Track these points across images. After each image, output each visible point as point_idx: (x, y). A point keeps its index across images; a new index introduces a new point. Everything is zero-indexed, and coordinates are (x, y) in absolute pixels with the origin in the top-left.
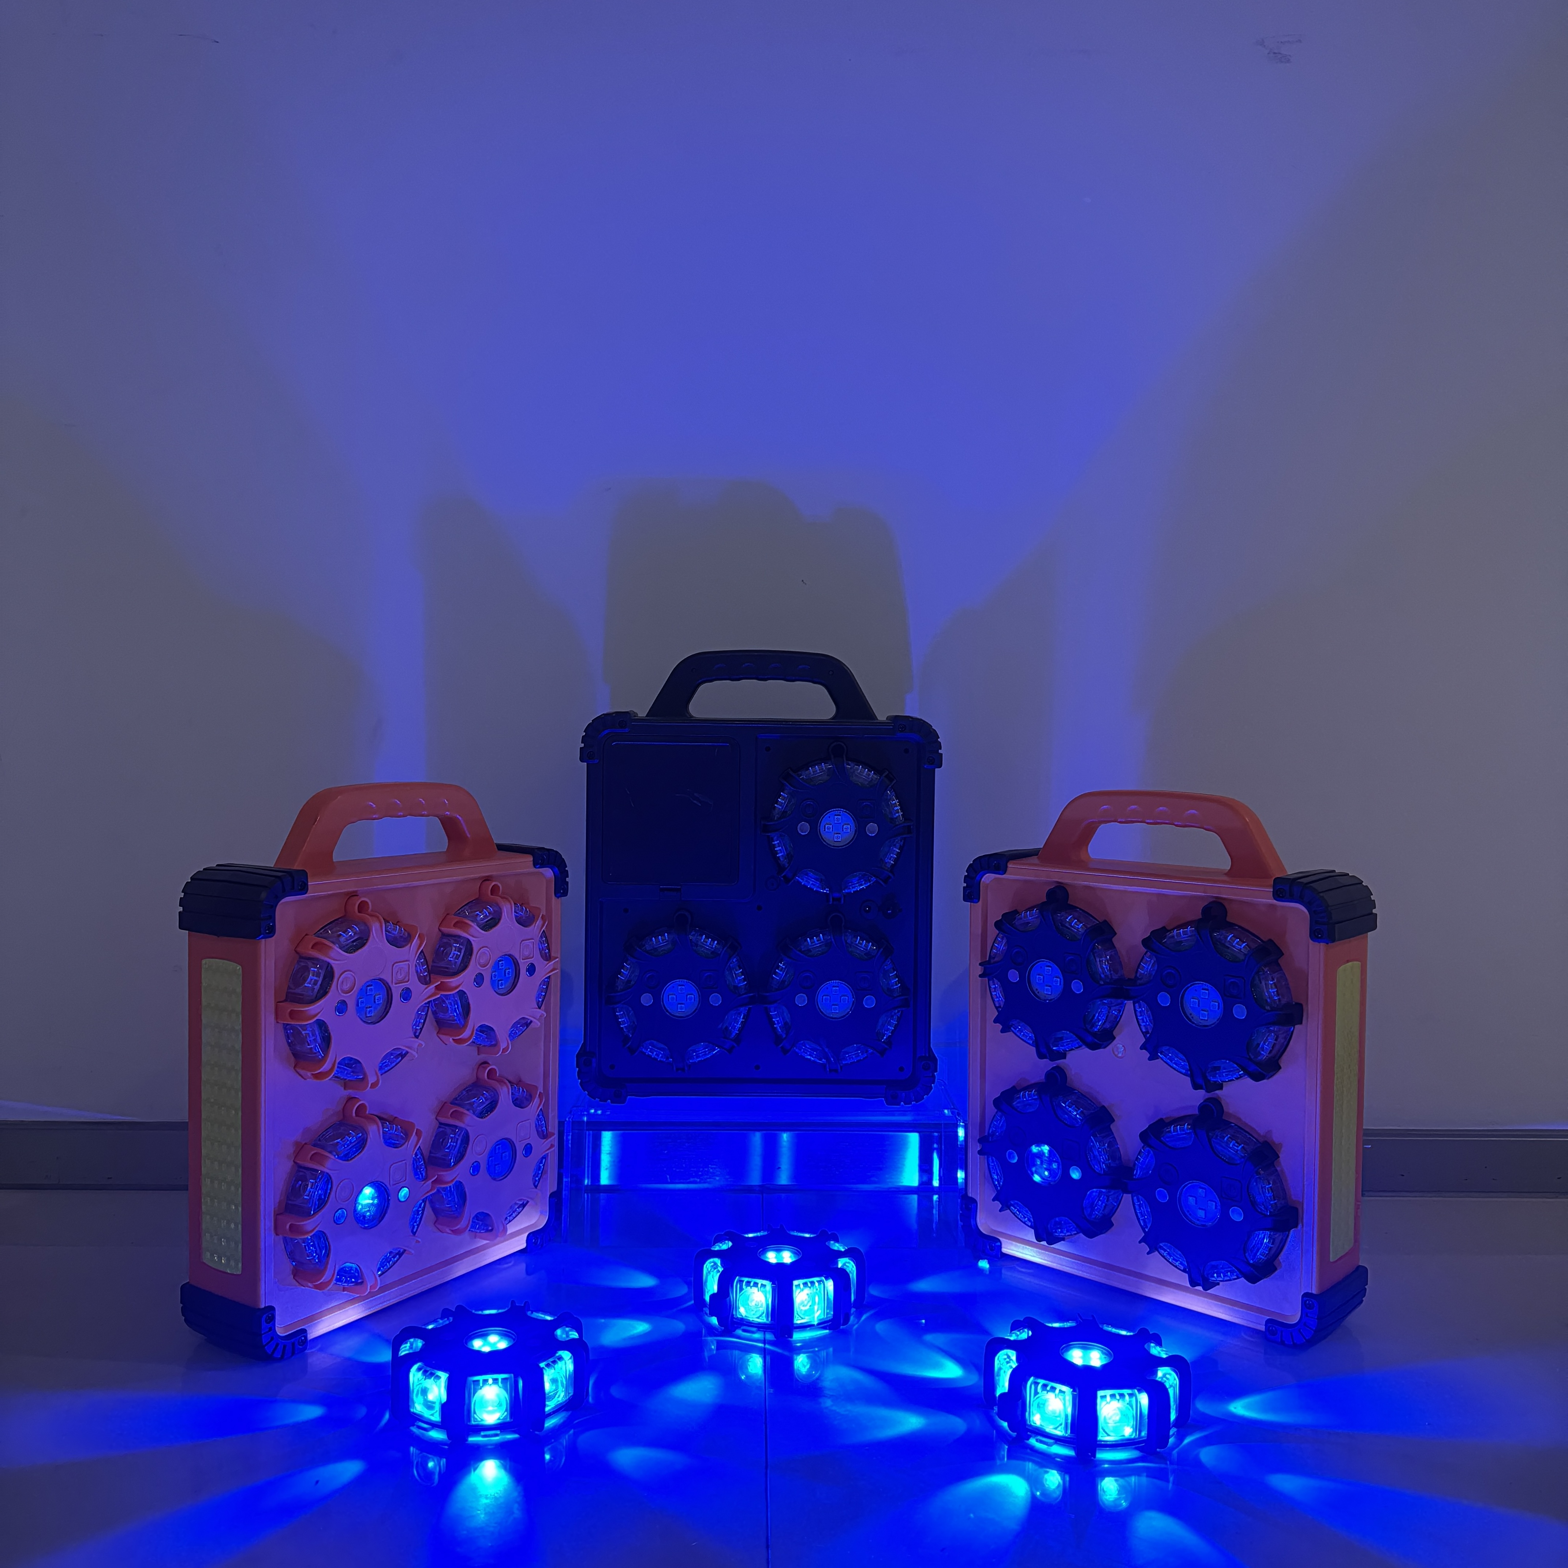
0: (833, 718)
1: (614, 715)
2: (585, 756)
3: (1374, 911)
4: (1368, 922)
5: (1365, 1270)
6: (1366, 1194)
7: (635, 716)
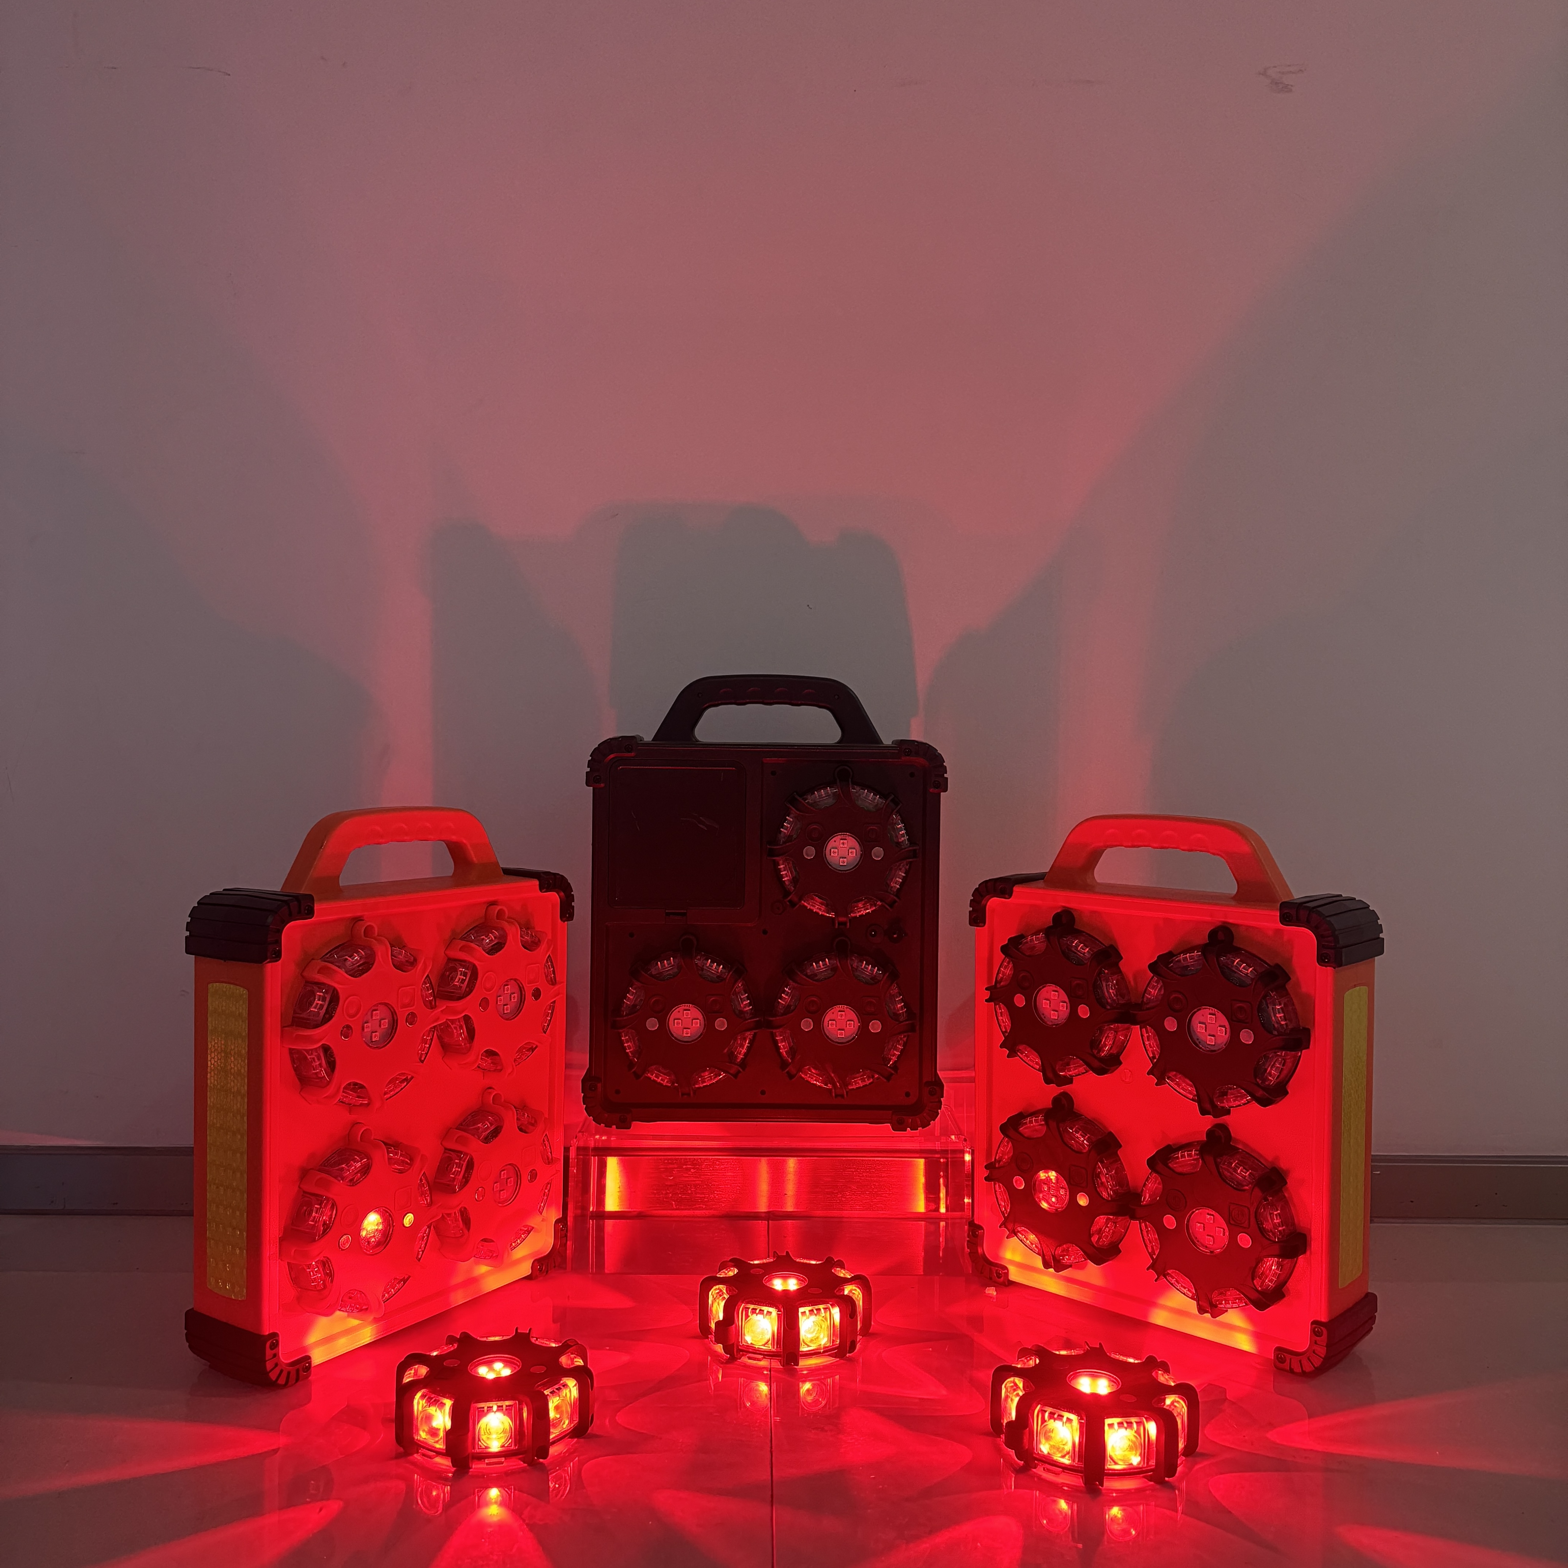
0: (839, 742)
1: (620, 739)
2: (590, 780)
3: (1381, 936)
4: (1375, 946)
5: (1375, 1297)
6: (1375, 1220)
7: (641, 741)
